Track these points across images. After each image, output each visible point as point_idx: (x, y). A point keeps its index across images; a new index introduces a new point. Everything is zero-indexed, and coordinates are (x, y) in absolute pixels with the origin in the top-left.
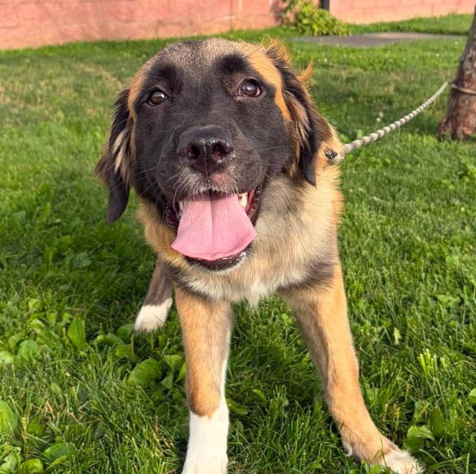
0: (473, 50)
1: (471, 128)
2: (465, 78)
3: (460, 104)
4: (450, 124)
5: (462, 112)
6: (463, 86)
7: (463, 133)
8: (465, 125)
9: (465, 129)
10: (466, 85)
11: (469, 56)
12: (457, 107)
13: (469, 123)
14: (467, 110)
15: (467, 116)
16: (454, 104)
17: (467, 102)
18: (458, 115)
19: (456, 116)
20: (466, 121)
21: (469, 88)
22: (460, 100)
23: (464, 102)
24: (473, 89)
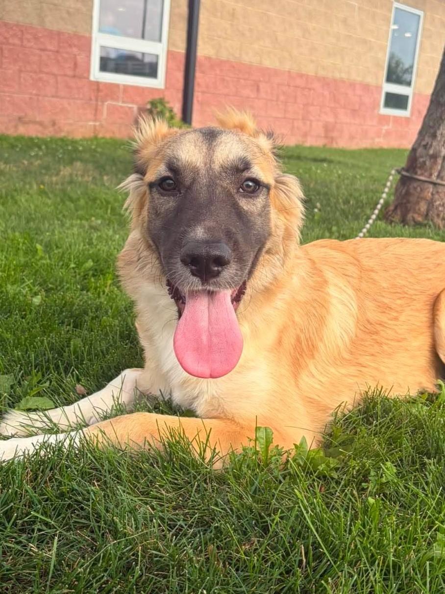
0: (429, 137)
1: (422, 215)
2: (419, 165)
3: (412, 191)
4: (399, 212)
5: (413, 199)
6: (416, 173)
7: (414, 219)
8: (415, 212)
9: (416, 216)
10: (419, 172)
11: (424, 143)
12: (408, 193)
13: (419, 209)
14: (418, 197)
15: (418, 203)
16: (404, 191)
17: (419, 189)
18: (408, 202)
19: (405, 203)
20: (417, 208)
21: (422, 175)
22: (411, 187)
23: (415, 189)
24: (425, 176)
